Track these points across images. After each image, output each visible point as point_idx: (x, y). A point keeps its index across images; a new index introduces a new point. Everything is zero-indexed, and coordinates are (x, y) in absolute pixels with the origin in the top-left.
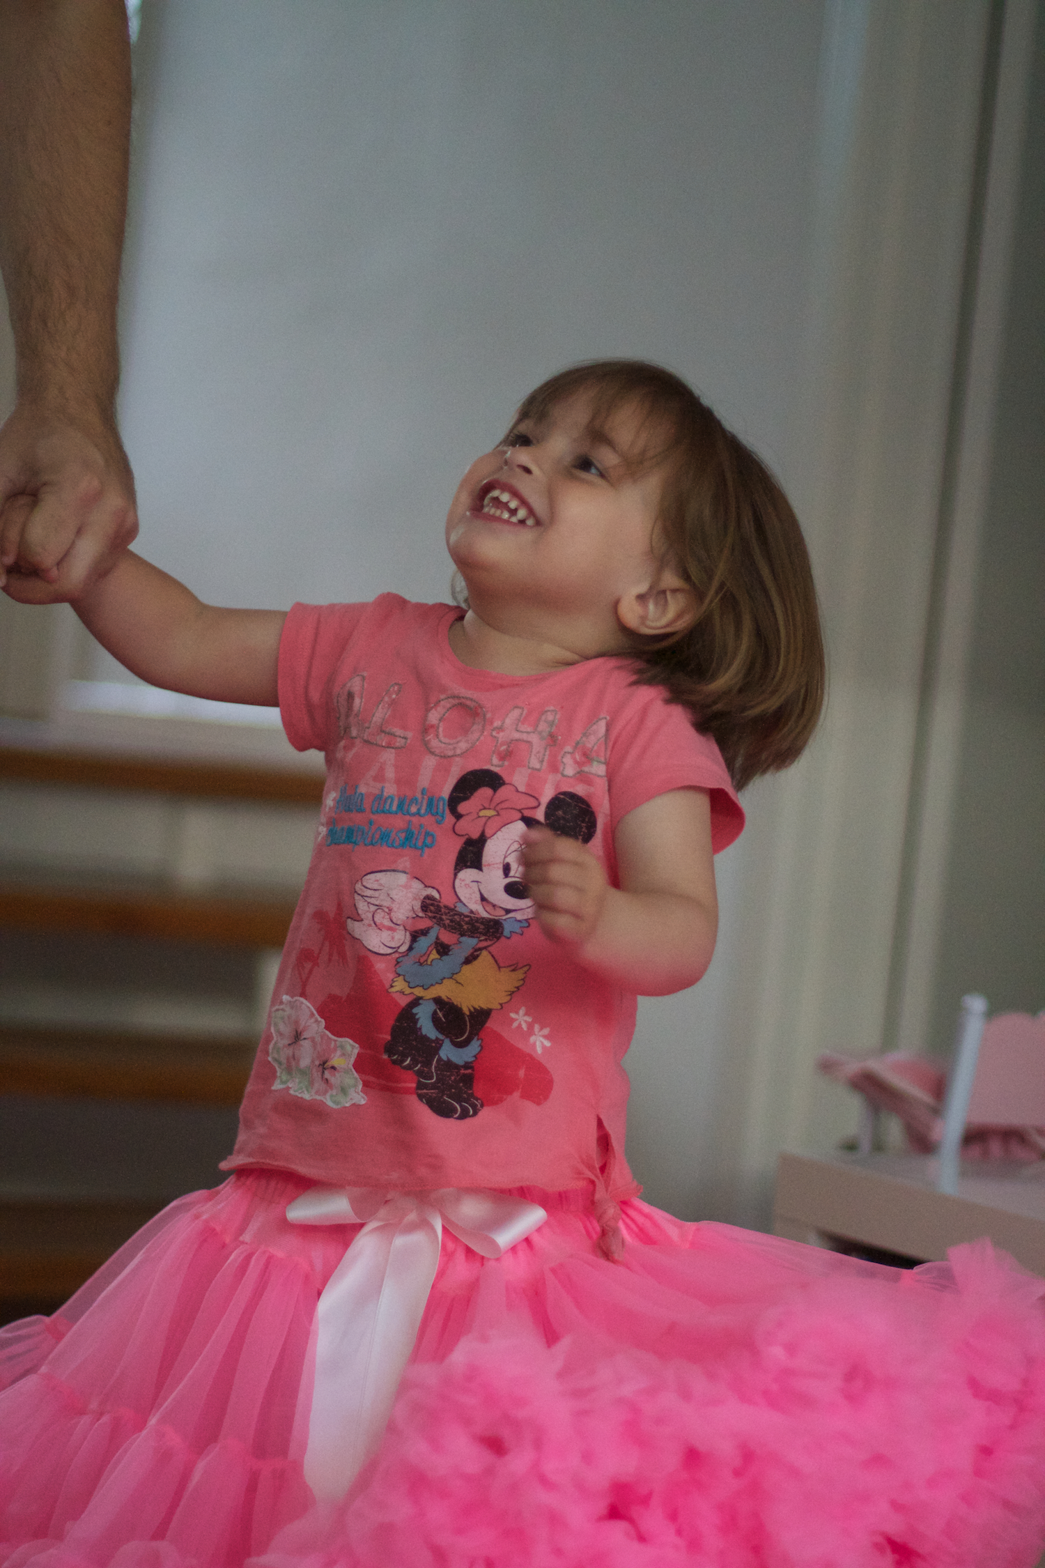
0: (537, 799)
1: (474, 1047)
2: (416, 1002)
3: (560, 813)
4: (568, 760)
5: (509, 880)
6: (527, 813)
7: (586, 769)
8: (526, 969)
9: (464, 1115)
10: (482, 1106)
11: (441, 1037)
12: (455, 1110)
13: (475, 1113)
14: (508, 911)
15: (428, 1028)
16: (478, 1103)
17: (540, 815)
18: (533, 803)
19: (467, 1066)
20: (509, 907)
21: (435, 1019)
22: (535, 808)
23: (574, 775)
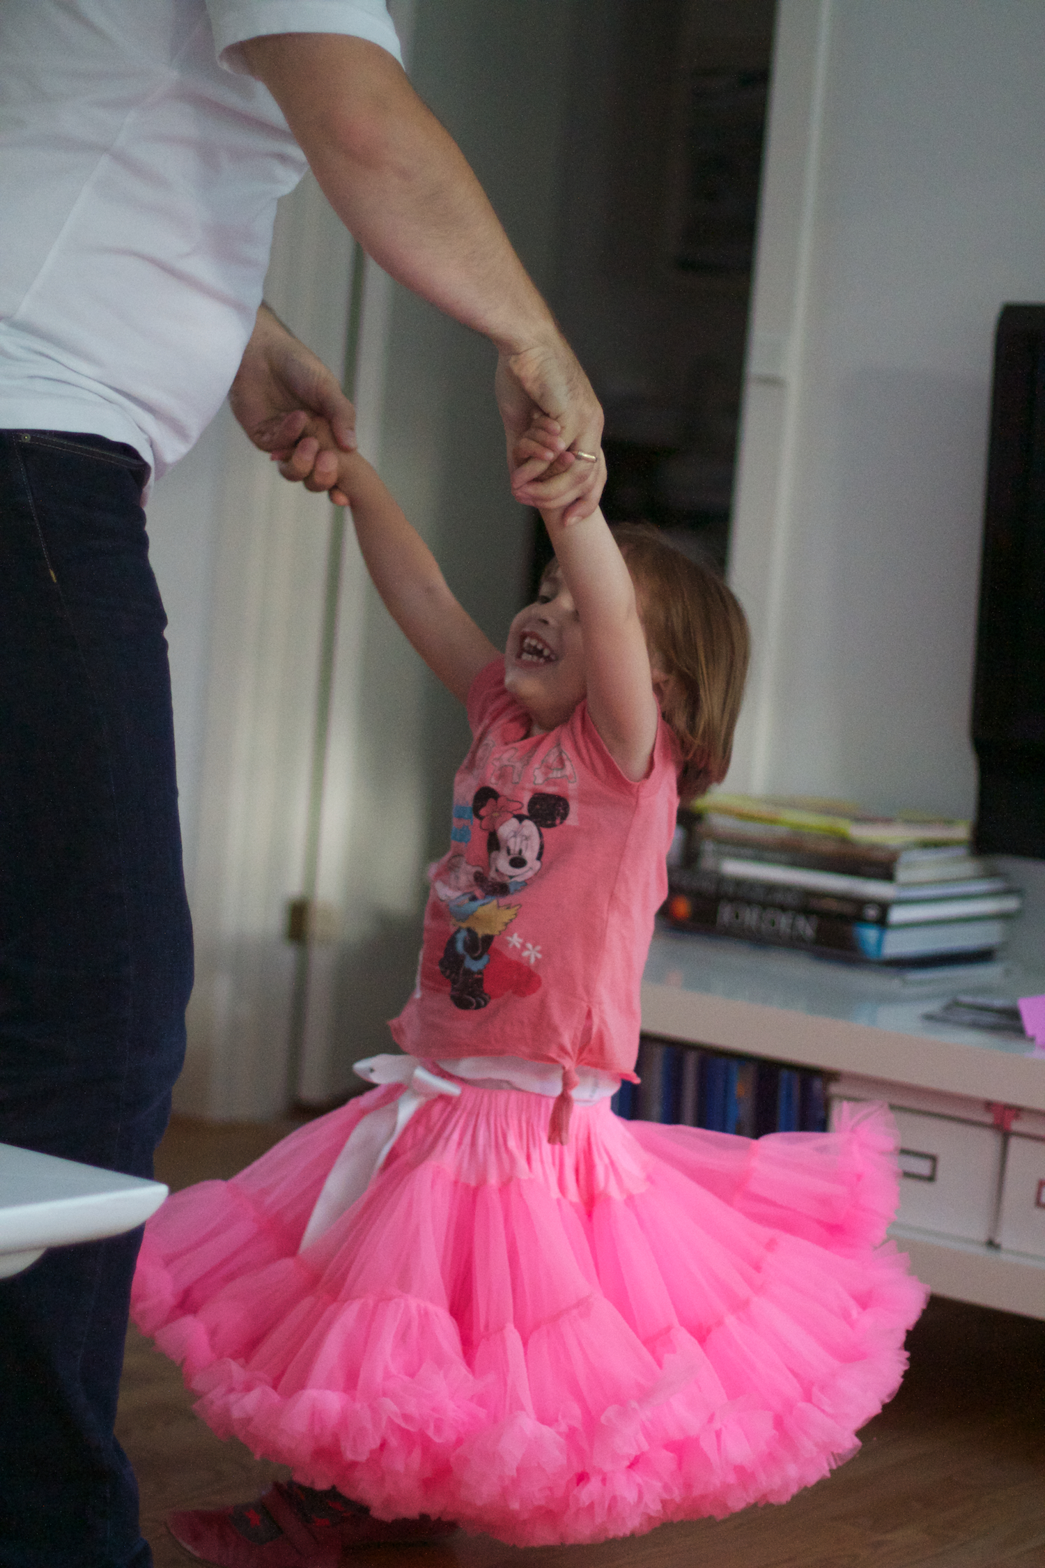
0: (520, 803)
1: (485, 959)
2: (458, 931)
3: (538, 806)
4: (537, 773)
5: (510, 857)
6: (516, 813)
7: (551, 776)
8: (518, 907)
9: (478, 1006)
10: (490, 998)
11: (465, 953)
12: (471, 1004)
13: (486, 1003)
14: (511, 877)
15: (460, 947)
16: (487, 997)
17: (525, 811)
18: (519, 805)
19: (480, 972)
20: (511, 874)
21: (465, 943)
22: (521, 808)
23: (544, 782)
